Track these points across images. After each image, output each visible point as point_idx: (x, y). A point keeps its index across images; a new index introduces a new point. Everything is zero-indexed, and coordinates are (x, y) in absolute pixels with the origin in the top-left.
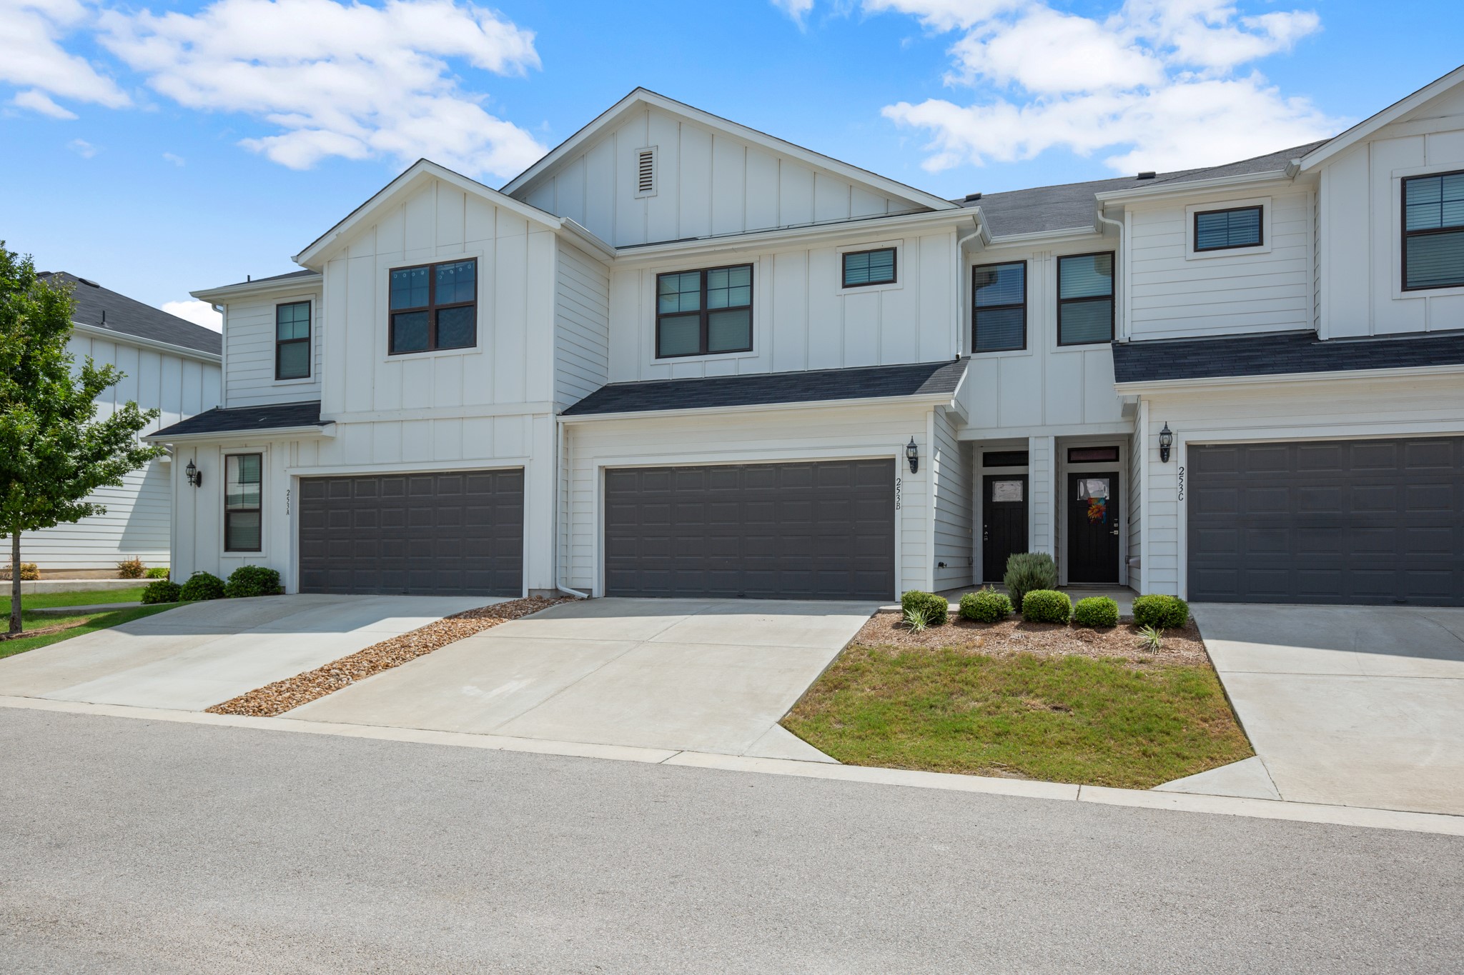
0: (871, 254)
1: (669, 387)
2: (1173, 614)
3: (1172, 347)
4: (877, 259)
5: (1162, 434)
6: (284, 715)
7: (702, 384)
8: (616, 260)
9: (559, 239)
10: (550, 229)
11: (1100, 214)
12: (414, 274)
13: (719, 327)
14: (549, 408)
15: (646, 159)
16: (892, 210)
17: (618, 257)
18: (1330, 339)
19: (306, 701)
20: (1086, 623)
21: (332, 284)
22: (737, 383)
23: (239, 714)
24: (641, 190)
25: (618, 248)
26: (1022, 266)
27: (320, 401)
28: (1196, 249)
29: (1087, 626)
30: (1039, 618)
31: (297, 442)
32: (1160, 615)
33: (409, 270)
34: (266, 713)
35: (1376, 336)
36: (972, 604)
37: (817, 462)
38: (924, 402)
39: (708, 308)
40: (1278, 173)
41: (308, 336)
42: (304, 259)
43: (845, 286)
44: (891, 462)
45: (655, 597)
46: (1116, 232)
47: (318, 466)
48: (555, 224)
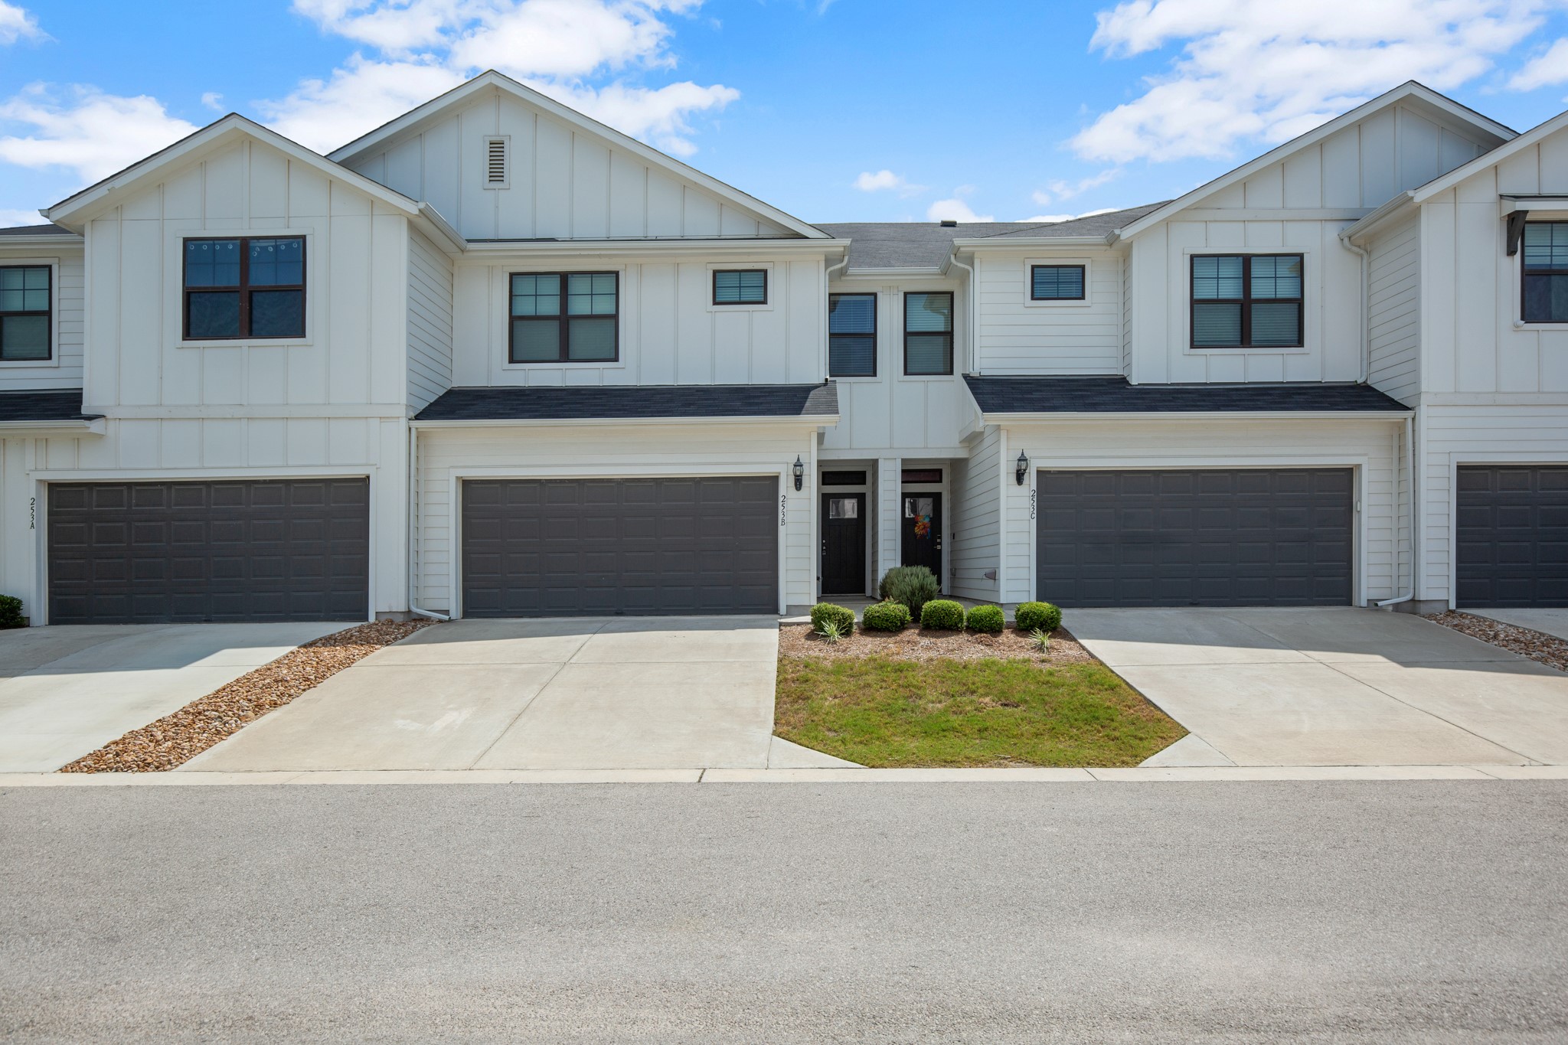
0: (742, 273)
1: (528, 395)
2: (1052, 619)
3: (1018, 383)
4: (747, 280)
5: (1019, 460)
6: (181, 767)
7: (565, 393)
8: (465, 254)
9: (412, 226)
10: (401, 212)
11: (953, 257)
12: (218, 247)
13: (580, 335)
14: (402, 412)
15: (497, 149)
16: (763, 233)
17: (469, 251)
18: (1139, 384)
19: (200, 750)
20: (980, 629)
21: (98, 247)
22: (606, 394)
23: (117, 771)
24: (490, 181)
25: (469, 241)
26: (872, 297)
27: (82, 389)
28: (1033, 298)
29: (981, 631)
30: (939, 626)
31: (46, 439)
32: (1042, 619)
33: (212, 242)
34: (157, 768)
35: (1172, 384)
36: (878, 614)
37: (700, 478)
38: (808, 422)
39: (569, 314)
40: (1099, 239)
41: (47, 309)
42: (58, 215)
43: (715, 303)
44: (774, 480)
45: (522, 617)
46: (964, 278)
47: (79, 469)
48: (412, 209)
